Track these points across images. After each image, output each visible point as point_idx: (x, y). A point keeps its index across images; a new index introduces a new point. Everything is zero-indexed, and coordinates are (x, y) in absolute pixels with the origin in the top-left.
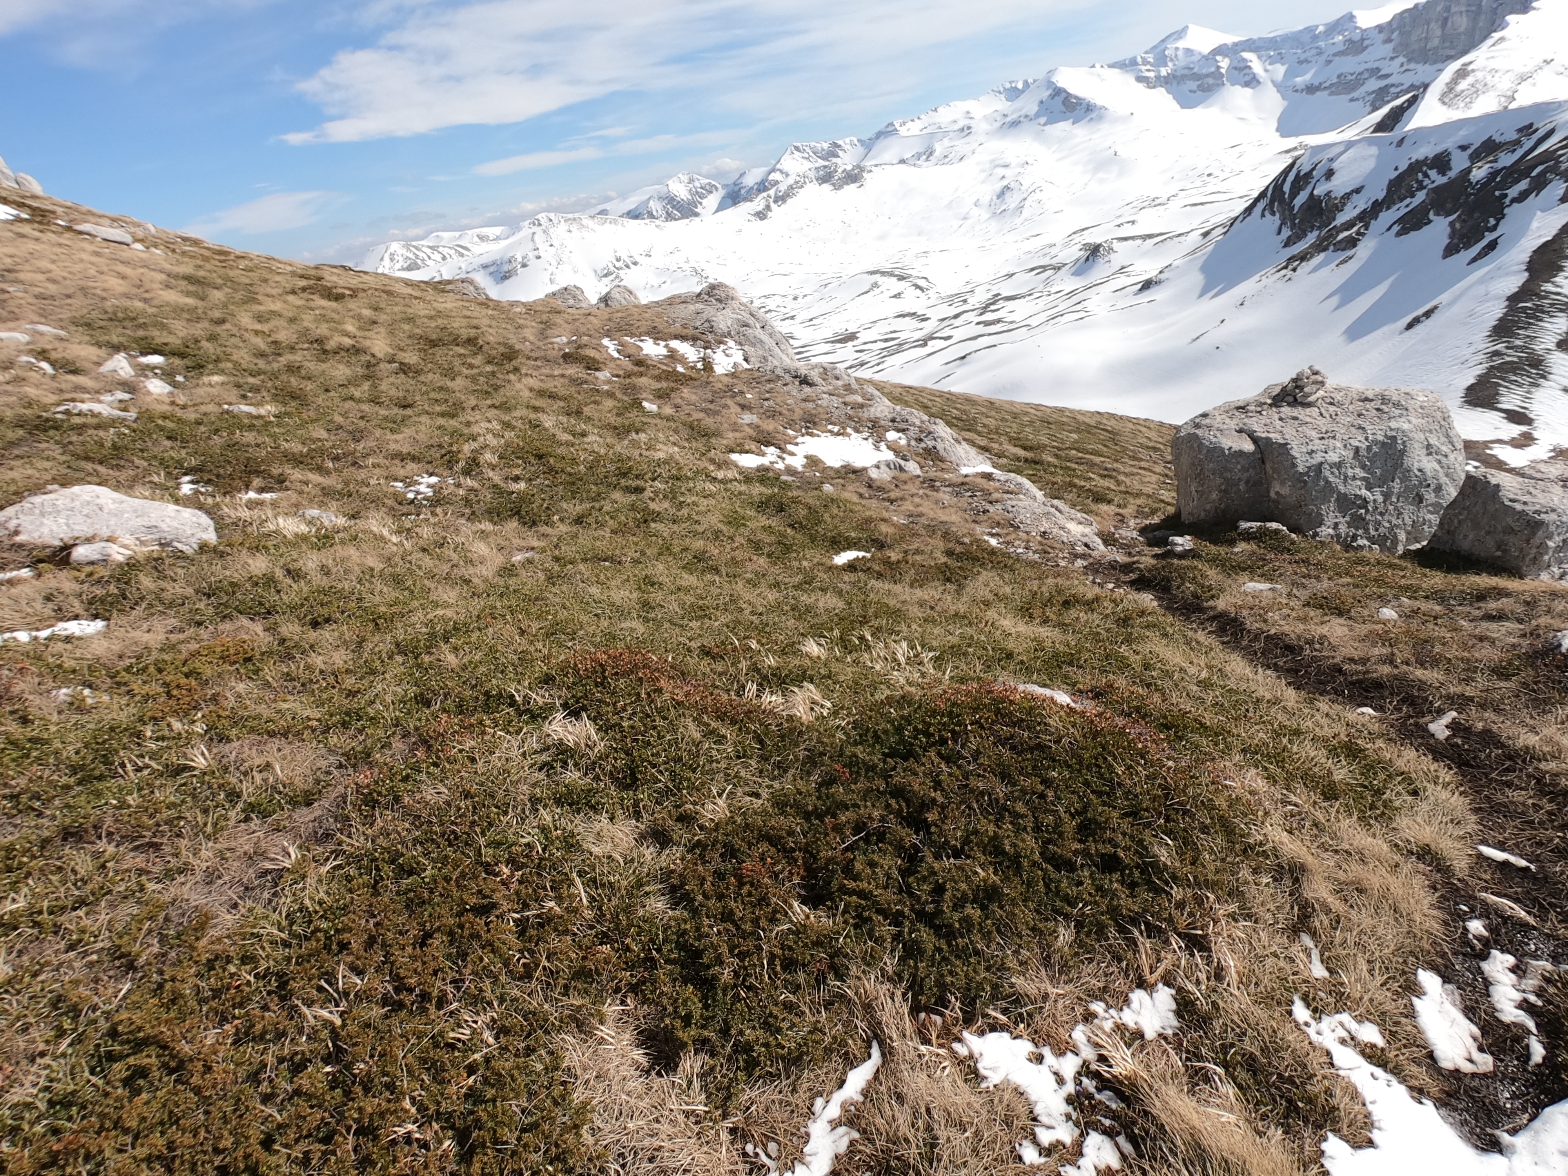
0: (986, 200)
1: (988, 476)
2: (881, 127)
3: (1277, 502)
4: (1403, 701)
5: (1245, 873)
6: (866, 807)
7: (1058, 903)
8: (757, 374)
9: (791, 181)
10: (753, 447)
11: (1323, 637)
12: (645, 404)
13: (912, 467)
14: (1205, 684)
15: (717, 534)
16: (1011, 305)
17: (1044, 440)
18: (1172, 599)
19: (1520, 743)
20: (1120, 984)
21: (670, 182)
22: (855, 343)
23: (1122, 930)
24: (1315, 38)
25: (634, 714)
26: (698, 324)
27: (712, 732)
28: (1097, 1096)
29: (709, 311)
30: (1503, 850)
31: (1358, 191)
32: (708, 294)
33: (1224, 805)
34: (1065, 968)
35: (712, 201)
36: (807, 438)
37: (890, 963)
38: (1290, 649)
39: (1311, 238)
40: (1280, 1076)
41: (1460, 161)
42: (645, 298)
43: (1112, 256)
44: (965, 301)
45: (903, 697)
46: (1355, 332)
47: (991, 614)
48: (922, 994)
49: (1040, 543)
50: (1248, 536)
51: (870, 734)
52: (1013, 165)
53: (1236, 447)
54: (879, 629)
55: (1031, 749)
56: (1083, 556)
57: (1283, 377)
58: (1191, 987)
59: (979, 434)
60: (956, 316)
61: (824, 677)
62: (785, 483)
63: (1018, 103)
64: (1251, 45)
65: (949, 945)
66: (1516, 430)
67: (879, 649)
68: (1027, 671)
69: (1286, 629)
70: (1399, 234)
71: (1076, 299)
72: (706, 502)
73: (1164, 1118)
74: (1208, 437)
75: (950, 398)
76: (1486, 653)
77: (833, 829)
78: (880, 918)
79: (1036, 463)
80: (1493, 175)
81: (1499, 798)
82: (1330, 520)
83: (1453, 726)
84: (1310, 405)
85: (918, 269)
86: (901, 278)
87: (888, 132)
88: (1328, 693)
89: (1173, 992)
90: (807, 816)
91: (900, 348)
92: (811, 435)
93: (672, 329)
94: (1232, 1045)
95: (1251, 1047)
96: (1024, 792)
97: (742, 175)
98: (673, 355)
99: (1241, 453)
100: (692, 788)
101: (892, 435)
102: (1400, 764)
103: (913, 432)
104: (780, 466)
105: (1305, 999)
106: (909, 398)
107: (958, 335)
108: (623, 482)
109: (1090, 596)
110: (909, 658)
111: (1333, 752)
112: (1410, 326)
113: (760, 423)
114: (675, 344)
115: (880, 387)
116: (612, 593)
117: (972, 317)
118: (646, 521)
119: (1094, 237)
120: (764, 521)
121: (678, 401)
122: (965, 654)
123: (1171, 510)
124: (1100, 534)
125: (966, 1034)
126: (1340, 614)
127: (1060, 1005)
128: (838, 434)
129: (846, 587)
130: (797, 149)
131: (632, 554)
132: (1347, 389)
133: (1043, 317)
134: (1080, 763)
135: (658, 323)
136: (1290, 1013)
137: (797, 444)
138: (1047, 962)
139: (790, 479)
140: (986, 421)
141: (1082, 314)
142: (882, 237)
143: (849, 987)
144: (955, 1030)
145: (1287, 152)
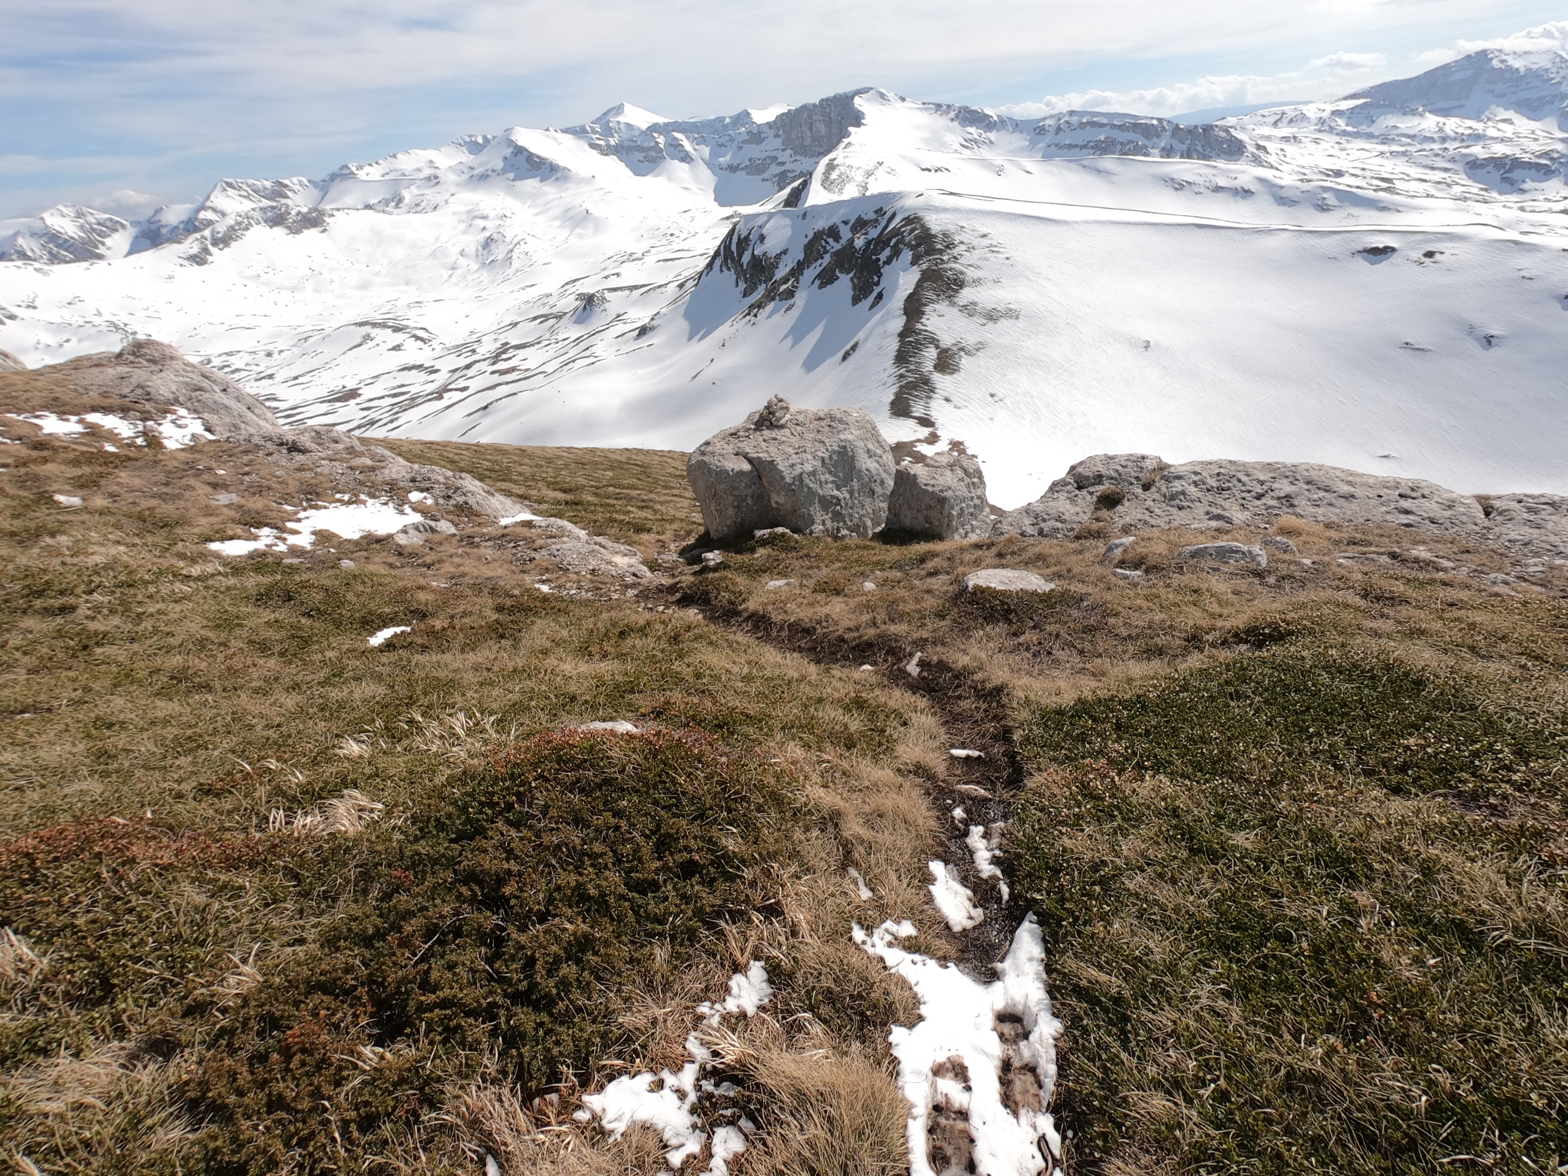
0: (471, 250)
1: (528, 524)
2: (334, 168)
3: (778, 510)
4: (887, 653)
5: (798, 834)
6: (435, 906)
7: (649, 926)
8: (226, 446)
9: (230, 221)
10: (239, 531)
11: (827, 616)
12: (60, 498)
13: (445, 527)
14: (748, 679)
15: (202, 644)
16: (522, 353)
17: (582, 481)
18: (714, 610)
19: (960, 664)
20: (718, 977)
21: (46, 215)
22: (358, 400)
23: (711, 926)
24: (725, 127)
25: (94, 903)
26: (126, 391)
27: (222, 888)
28: (716, 1093)
29: (139, 375)
30: (964, 748)
31: (785, 252)
32: (134, 354)
33: (772, 781)
34: (667, 986)
35: (119, 241)
36: (311, 512)
37: (491, 1064)
38: (808, 632)
39: (761, 290)
40: (851, 996)
41: (845, 233)
42: (32, 362)
43: (607, 305)
44: (474, 351)
45: (464, 773)
46: (811, 363)
47: (551, 662)
48: (531, 1078)
49: (591, 581)
50: (763, 543)
51: (433, 823)
52: (491, 216)
53: (737, 469)
54: (430, 706)
55: (599, 786)
56: (633, 586)
57: (759, 406)
58: (775, 953)
59: (515, 482)
60: (468, 367)
61: (370, 777)
62: (290, 566)
63: (482, 157)
64: (677, 126)
65: (551, 1014)
66: (925, 432)
67: (434, 728)
68: (592, 708)
69: (801, 615)
70: (820, 287)
71: (583, 346)
72: (178, 608)
73: (770, 1082)
74: (714, 462)
75: (478, 450)
76: (930, 603)
77: (400, 946)
78: (471, 1020)
79: (577, 504)
80: (868, 243)
81: (957, 710)
82: (818, 519)
83: (922, 664)
84: (782, 427)
85: (414, 319)
86: (397, 329)
87: (343, 175)
88: (837, 660)
89: (762, 963)
90: (367, 941)
91: (413, 402)
92: (317, 507)
93: (85, 400)
94: (814, 988)
95: (827, 982)
96: (598, 830)
97: (159, 211)
98: (94, 432)
99: (741, 473)
100: (201, 965)
101: (415, 496)
102: (891, 703)
103: (438, 489)
104: (282, 547)
105: (860, 923)
106: (433, 454)
107: (474, 385)
108: (38, 603)
109: (642, 622)
110: (469, 729)
111: (847, 709)
112: (844, 358)
113: (243, 502)
114: (94, 418)
115: (395, 447)
116: (41, 753)
117: (483, 366)
118: (85, 648)
119: (588, 287)
120: (268, 615)
121: (115, 488)
122: (528, 708)
123: (702, 529)
124: (645, 562)
125: (586, 1098)
126: (838, 593)
127: (669, 1024)
128: (349, 503)
129: (385, 670)
130: (230, 185)
131: (67, 694)
132: (806, 411)
133: (556, 364)
134: (646, 785)
135: (59, 392)
136: (850, 939)
137: (299, 520)
138: (650, 987)
139: (296, 561)
140: (520, 469)
141: (592, 360)
142: (364, 286)
143: (448, 1113)
144: (573, 1099)
145: (728, 218)
